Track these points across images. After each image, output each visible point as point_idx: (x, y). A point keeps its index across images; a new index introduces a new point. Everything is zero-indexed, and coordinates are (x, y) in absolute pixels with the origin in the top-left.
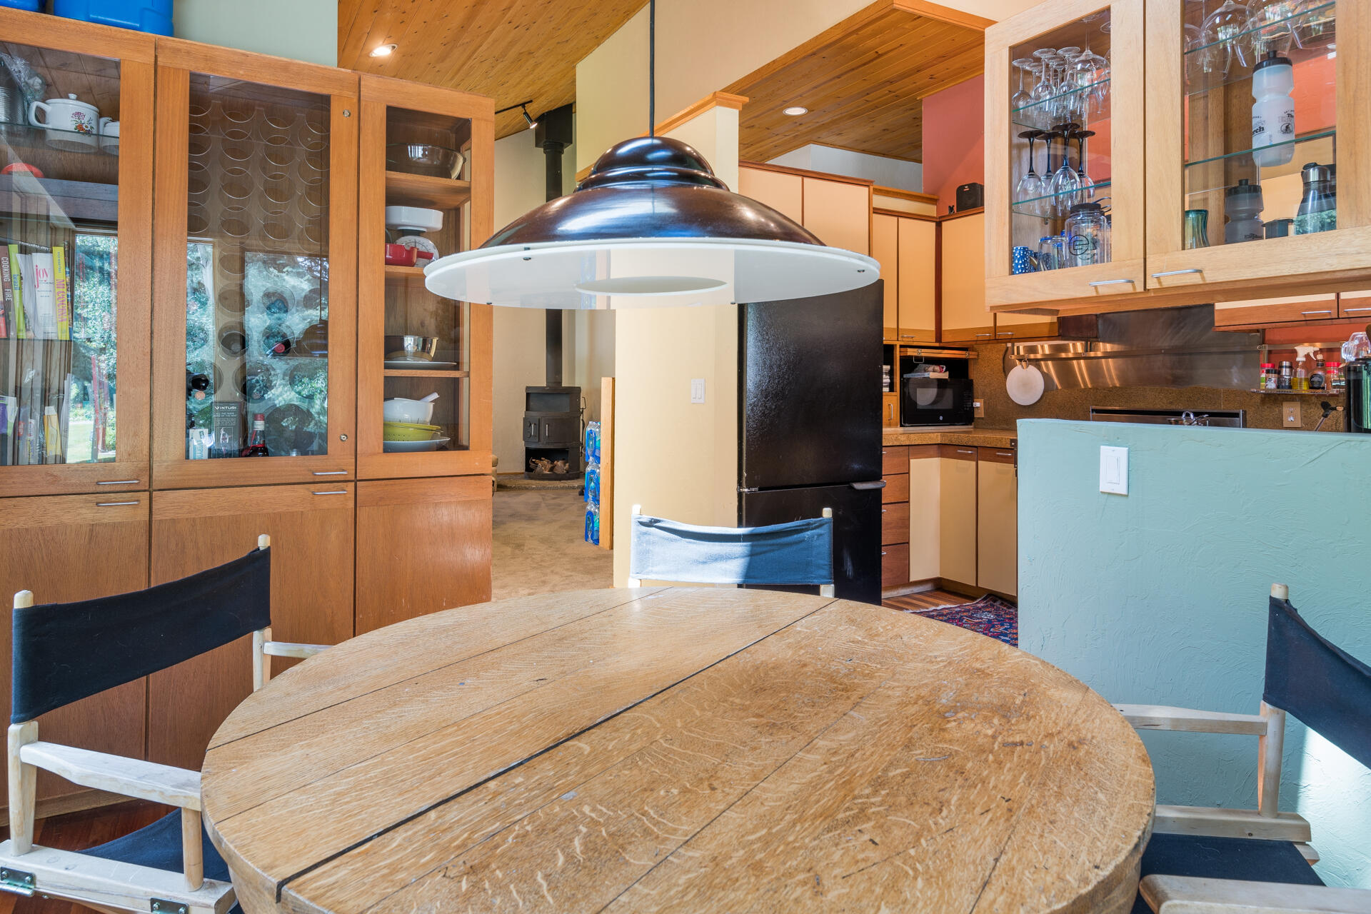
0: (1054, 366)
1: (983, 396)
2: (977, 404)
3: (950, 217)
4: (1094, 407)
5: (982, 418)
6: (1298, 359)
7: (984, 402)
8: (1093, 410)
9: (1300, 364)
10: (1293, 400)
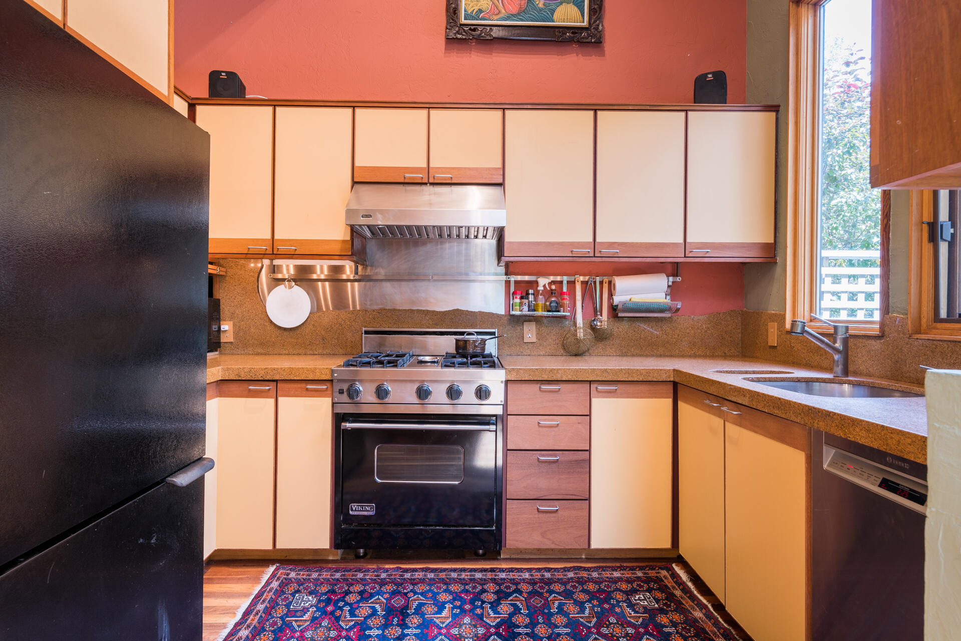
0: (330, 286)
1: (231, 319)
2: (225, 327)
3: (204, 102)
4: (367, 329)
5: (231, 343)
6: (539, 288)
7: (234, 325)
8: (367, 332)
9: (541, 292)
10: (530, 321)
